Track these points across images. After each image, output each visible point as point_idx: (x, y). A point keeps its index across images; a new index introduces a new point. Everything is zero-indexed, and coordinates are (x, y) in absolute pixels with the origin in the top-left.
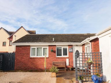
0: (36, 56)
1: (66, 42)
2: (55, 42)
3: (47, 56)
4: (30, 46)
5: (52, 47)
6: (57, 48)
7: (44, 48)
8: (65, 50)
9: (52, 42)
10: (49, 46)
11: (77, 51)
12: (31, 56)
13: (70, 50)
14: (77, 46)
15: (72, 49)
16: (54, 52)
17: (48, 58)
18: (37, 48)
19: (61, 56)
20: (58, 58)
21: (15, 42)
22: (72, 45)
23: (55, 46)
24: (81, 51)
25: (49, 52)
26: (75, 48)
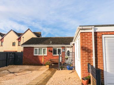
0: (38, 55)
1: (60, 44)
2: (52, 44)
3: (46, 55)
4: (33, 47)
5: (50, 48)
6: (54, 49)
7: (44, 49)
8: (59, 50)
9: (50, 44)
10: (47, 47)
11: (68, 51)
12: (35, 55)
13: (63, 51)
14: (68, 47)
15: (65, 49)
16: (51, 52)
17: (47, 56)
18: (39, 49)
19: (56, 54)
20: (54, 56)
21: (23, 44)
22: (65, 47)
23: (52, 47)
24: (71, 51)
25: (47, 52)
26: (67, 49)
